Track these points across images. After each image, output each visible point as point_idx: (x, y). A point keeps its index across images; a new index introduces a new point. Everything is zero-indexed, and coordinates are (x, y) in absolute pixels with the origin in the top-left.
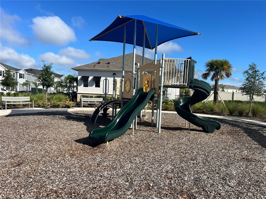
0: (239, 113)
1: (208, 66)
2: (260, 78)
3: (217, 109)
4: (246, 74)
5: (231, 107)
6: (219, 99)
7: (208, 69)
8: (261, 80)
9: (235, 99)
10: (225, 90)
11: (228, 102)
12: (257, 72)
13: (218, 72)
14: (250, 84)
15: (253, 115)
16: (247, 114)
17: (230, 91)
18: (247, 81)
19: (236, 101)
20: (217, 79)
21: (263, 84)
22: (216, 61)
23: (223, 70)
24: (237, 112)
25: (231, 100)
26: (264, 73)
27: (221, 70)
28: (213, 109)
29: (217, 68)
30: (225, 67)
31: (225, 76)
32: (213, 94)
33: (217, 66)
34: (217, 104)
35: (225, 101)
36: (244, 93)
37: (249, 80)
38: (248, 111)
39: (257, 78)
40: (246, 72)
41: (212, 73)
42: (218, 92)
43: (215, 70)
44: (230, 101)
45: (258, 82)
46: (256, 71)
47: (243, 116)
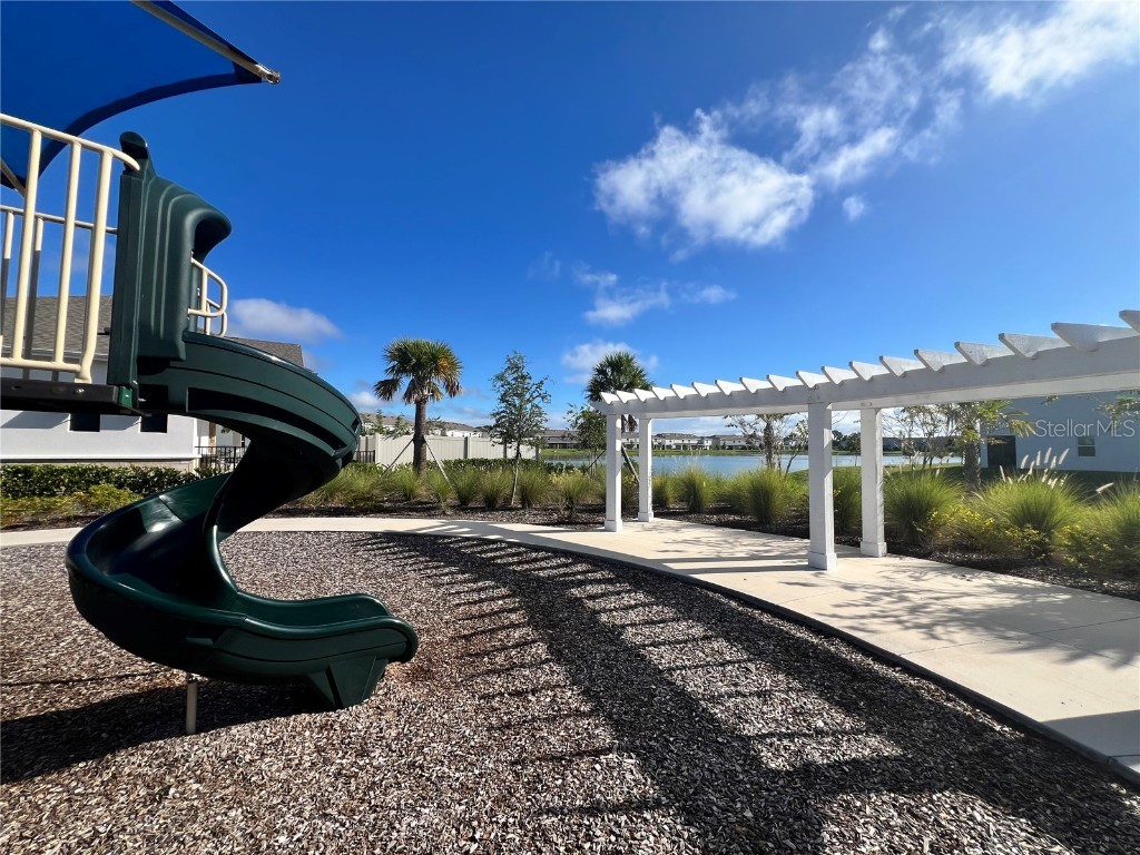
0: (486, 502)
1: (393, 358)
2: (535, 395)
3: (422, 492)
4: (500, 383)
5: (464, 480)
6: (429, 457)
7: (394, 367)
8: (536, 401)
9: (470, 457)
10: (449, 433)
11: (453, 466)
12: (528, 380)
13: (425, 378)
14: (512, 413)
15: (523, 504)
16: (508, 499)
17: (459, 434)
18: (504, 405)
19: (474, 461)
20: (422, 400)
21: (541, 414)
22: (417, 345)
23: (437, 370)
24: (480, 496)
25: (462, 458)
26: (542, 382)
27: (430, 373)
28: (412, 491)
29: (419, 366)
30: (444, 363)
31: (443, 390)
32: (412, 444)
33: (418, 360)
34: (424, 473)
35: (446, 462)
36: (495, 440)
37: (507, 401)
38: (508, 491)
39: (527, 396)
40: (500, 377)
41: (405, 381)
42: (426, 437)
43: (414, 370)
44: (460, 462)
45: (529, 406)
46: (523, 377)
47: (497, 510)
